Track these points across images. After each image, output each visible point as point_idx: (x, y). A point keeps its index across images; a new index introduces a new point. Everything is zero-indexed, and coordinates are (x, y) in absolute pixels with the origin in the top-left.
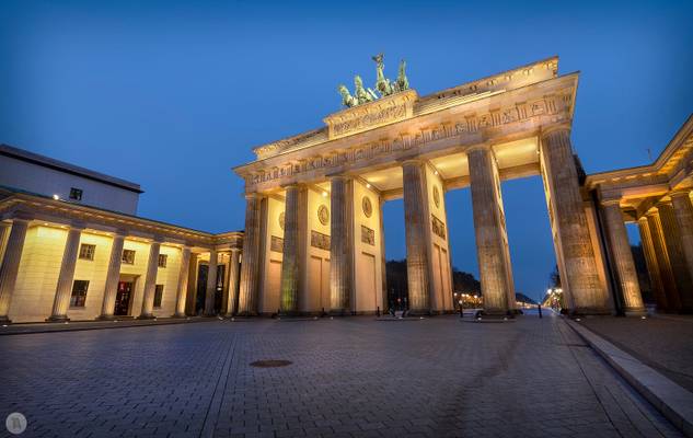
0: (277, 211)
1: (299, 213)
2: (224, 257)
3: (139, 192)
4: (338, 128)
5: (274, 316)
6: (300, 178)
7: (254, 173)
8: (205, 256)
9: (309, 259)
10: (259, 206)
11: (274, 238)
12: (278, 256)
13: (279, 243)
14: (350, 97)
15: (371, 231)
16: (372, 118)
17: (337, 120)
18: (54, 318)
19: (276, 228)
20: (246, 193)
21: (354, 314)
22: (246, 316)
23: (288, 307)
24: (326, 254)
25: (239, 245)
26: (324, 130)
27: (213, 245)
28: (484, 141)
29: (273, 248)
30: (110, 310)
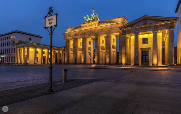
0: (72, 42)
1: (76, 44)
2: (61, 52)
3: (41, 37)
4: (83, 27)
5: (71, 64)
6: (76, 37)
7: (66, 35)
8: (57, 52)
9: (78, 53)
10: (68, 42)
11: (71, 49)
12: (72, 52)
13: (72, 50)
14: (86, 19)
15: (91, 48)
16: (90, 26)
17: (83, 25)
18: (35, 64)
19: (71, 47)
20: (65, 39)
21: (86, 64)
22: (66, 64)
23: (74, 62)
24: (81, 52)
25: (64, 50)
26: (80, 27)
27: (59, 50)
28: (109, 33)
29: (71, 51)
30: (43, 62)
